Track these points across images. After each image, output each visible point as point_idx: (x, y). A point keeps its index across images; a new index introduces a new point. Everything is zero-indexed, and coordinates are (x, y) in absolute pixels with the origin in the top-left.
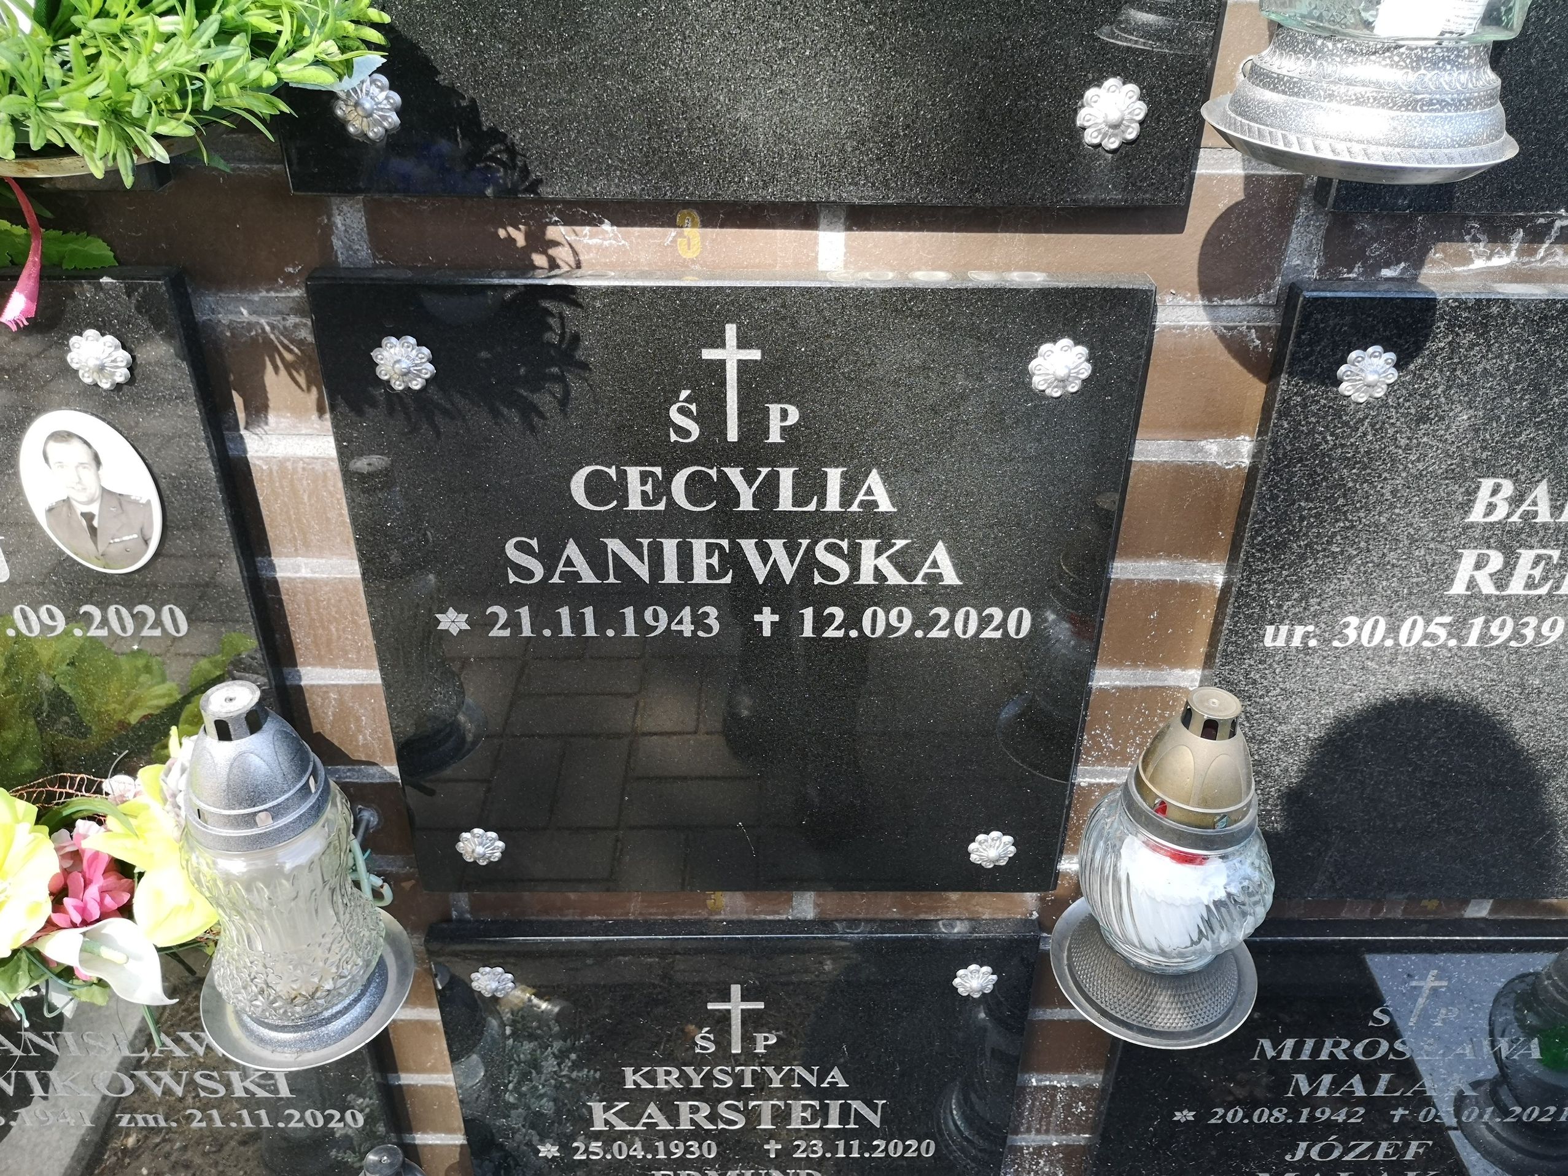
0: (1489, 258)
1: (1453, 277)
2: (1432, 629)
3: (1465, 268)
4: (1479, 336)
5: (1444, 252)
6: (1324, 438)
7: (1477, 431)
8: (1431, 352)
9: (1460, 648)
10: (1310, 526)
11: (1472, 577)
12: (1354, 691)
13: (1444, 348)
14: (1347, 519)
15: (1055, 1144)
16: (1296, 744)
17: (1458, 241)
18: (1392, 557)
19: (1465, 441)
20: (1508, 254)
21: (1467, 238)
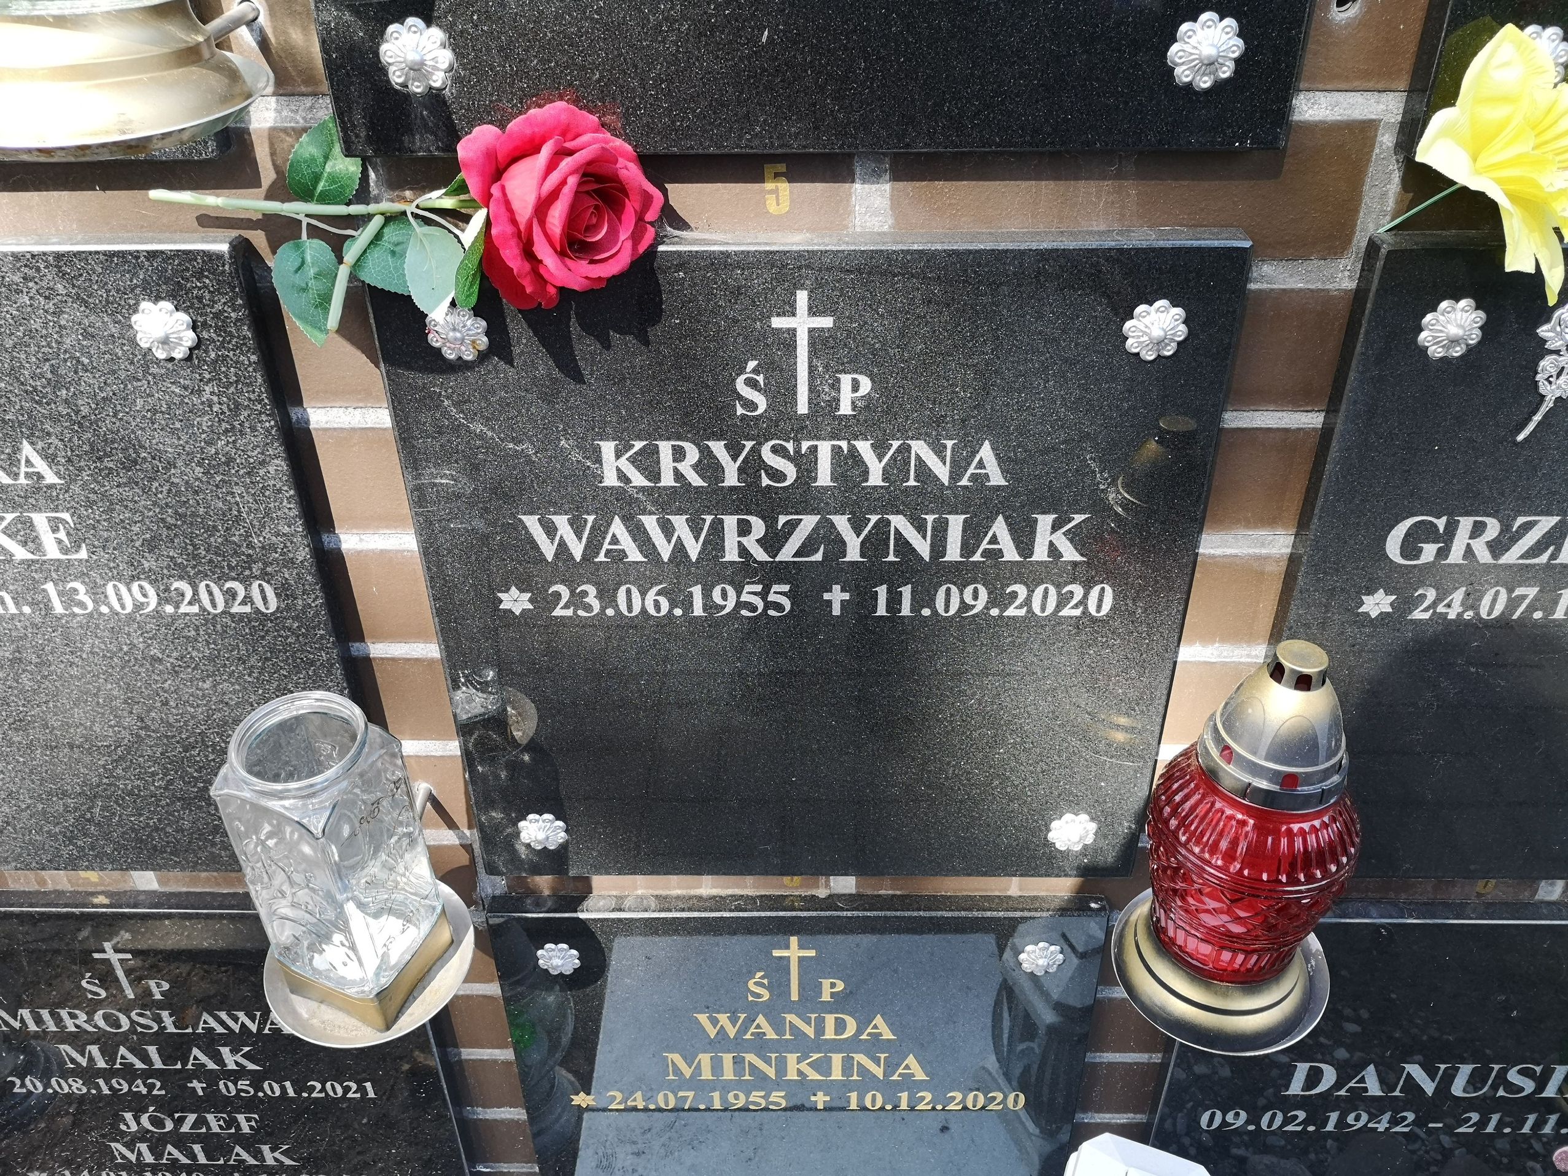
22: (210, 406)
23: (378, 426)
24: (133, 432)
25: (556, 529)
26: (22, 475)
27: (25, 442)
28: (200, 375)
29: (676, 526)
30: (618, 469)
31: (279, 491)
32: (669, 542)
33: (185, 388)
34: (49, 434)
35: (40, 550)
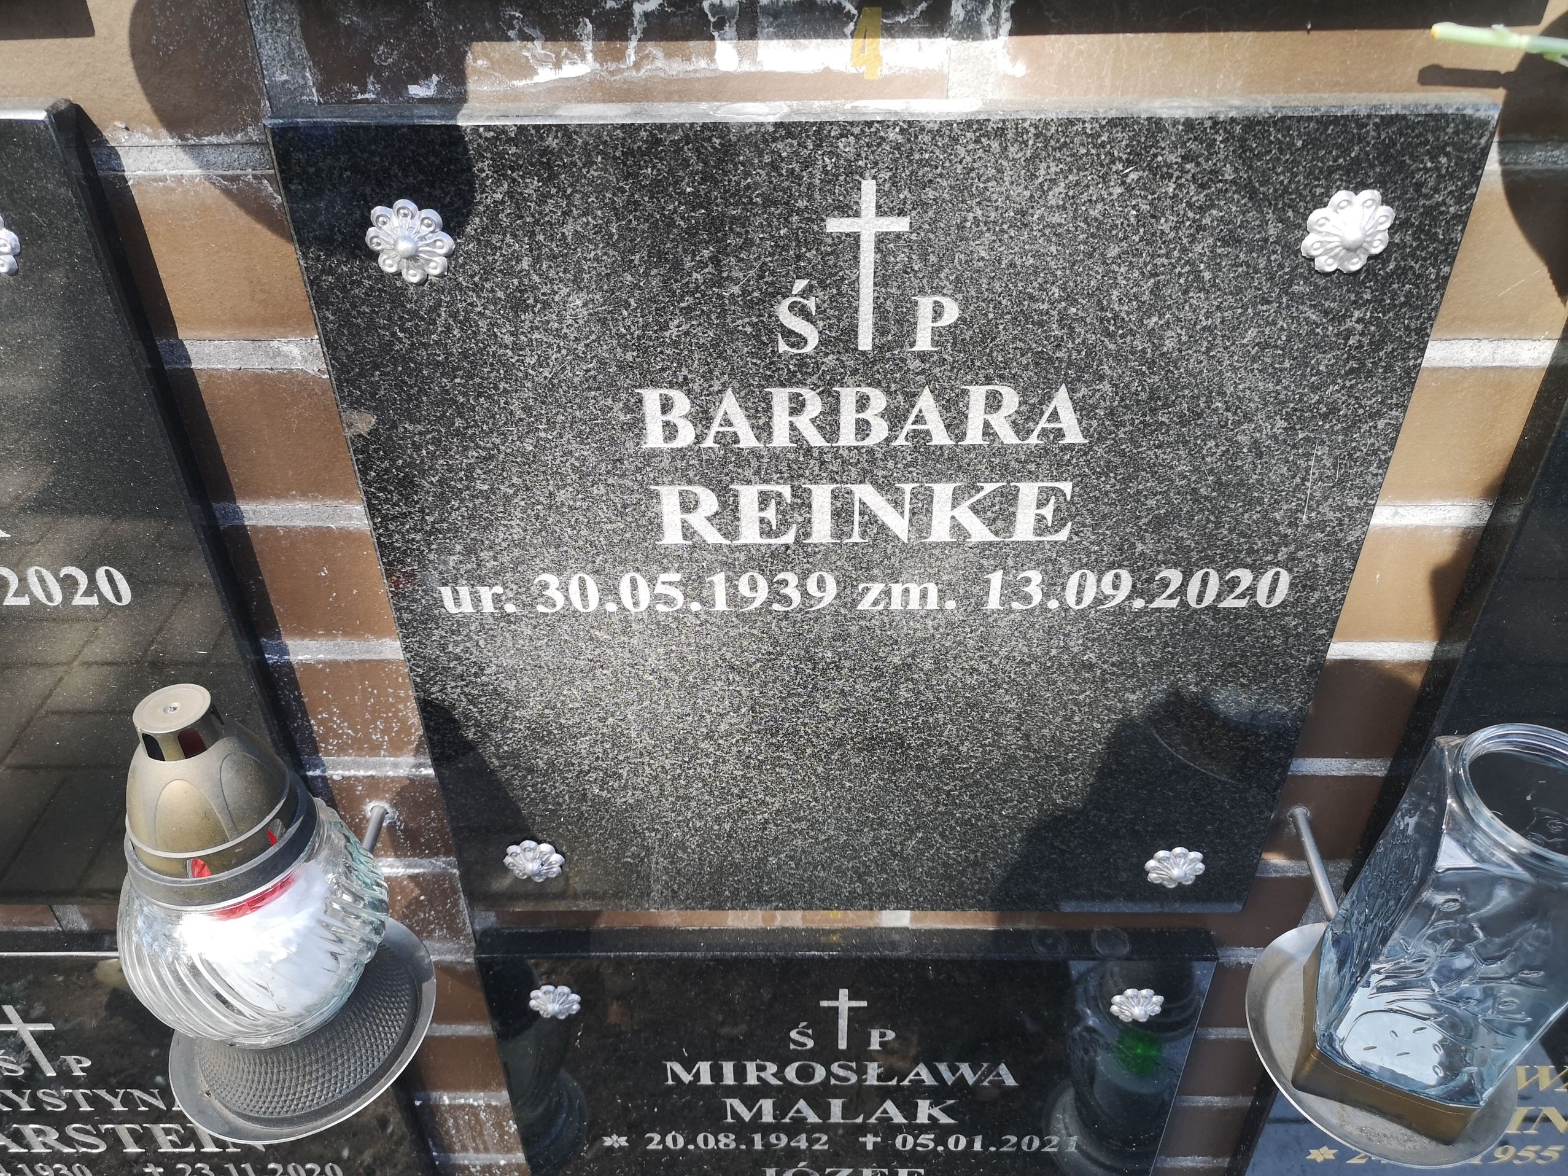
0: (558, 65)
1: (516, 96)
2: (660, 589)
3: (529, 82)
4: (546, 182)
5: (486, 56)
6: (394, 334)
7: (603, 322)
8: (487, 207)
9: (708, 613)
10: (432, 456)
11: (684, 521)
12: (593, 669)
13: (503, 202)
14: (478, 446)
16: (550, 733)
17: (500, 39)
18: (562, 496)
19: (593, 337)
20: (583, 58)
21: (511, 33)
22: (1347, 339)
23: (1507, 364)
24: (1220, 373)
26: (1036, 433)
27: (1063, 389)
28: (1357, 294)
31: (1374, 452)
33: (1326, 313)
34: (1101, 378)
35: (1009, 529)
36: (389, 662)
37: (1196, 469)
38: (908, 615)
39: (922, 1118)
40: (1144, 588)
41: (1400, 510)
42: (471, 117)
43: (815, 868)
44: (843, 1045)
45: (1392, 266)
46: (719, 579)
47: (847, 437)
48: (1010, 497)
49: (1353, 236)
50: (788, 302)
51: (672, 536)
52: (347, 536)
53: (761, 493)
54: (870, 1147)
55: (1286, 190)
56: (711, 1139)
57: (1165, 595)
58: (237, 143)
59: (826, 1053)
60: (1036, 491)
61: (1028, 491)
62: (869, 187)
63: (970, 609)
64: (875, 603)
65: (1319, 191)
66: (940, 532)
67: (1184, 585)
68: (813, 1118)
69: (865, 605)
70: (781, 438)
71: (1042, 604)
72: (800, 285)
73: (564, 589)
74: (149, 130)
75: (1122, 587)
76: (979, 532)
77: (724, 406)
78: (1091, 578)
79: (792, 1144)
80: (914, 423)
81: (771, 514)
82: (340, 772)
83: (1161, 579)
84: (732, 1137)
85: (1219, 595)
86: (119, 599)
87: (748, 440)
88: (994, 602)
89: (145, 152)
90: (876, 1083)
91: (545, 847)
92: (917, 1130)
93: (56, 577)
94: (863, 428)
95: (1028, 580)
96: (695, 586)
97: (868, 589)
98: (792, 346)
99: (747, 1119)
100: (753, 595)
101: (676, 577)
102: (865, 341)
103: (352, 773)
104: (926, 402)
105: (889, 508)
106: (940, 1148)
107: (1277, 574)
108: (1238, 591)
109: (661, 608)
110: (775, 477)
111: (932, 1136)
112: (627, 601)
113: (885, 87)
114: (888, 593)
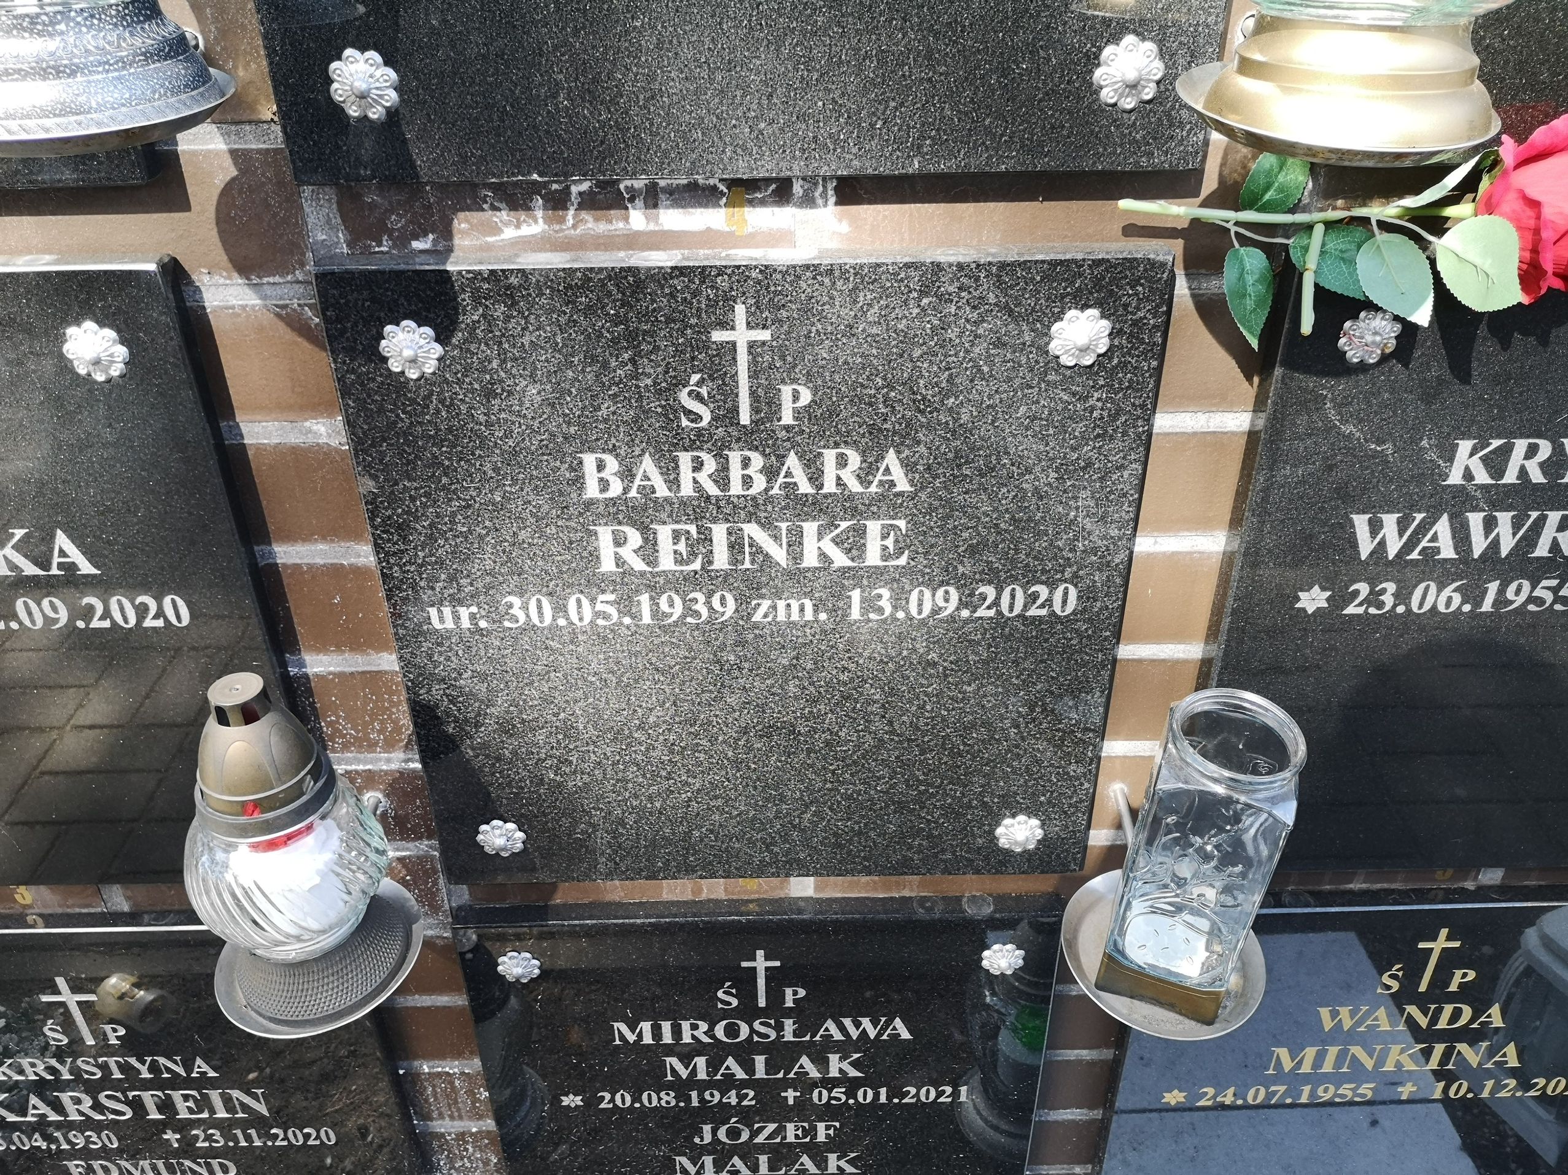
0: (518, 227)
1: (489, 247)
2: (599, 607)
3: (497, 238)
4: (510, 307)
5: (467, 221)
6: (398, 416)
7: (553, 405)
8: (468, 325)
9: (637, 626)
10: (424, 506)
11: (616, 553)
12: (548, 672)
13: (479, 322)
14: (459, 498)
15: (474, 1130)
16: (514, 726)
17: (477, 210)
18: (523, 535)
19: (545, 416)
20: (536, 221)
21: (485, 206)
22: (1091, 412)
23: (1219, 430)
24: (1004, 438)
25: (1381, 527)
26: (875, 483)
27: (891, 451)
28: (1094, 381)
29: (1500, 522)
30: (1467, 468)
31: (1125, 495)
32: (1486, 537)
33: (1074, 394)
34: (919, 443)
35: (861, 556)
36: (386, 672)
37: (995, 509)
38: (791, 625)
39: (834, 1073)
40: (969, 601)
41: (1158, 539)
42: (456, 263)
43: (731, 839)
44: (762, 1003)
45: (1116, 361)
46: (644, 599)
47: (736, 488)
48: (861, 532)
49: (1082, 341)
50: (687, 390)
51: (608, 565)
52: (358, 572)
53: (674, 531)
54: (791, 1102)
55: (1033, 310)
56: (654, 1096)
57: (984, 606)
58: (288, 282)
59: (748, 1011)
60: (879, 527)
61: (874, 528)
62: (740, 310)
63: (838, 619)
64: (765, 616)
65: (1056, 310)
66: (810, 560)
67: (998, 598)
68: (741, 1074)
69: (757, 617)
70: (687, 489)
71: (892, 615)
72: (695, 378)
73: (525, 608)
74: (225, 274)
75: (951, 600)
76: (840, 559)
77: (644, 465)
78: (927, 593)
79: (724, 1100)
80: (785, 477)
81: (682, 547)
82: (343, 767)
83: (980, 594)
84: (672, 1094)
85: (1025, 606)
86: (179, 621)
87: (662, 491)
88: (855, 613)
89: (221, 289)
90: (792, 1039)
91: (511, 826)
92: (829, 1083)
93: (133, 604)
94: (747, 481)
95: (880, 596)
96: (626, 605)
97: (759, 605)
98: (692, 421)
99: (684, 1077)
100: (671, 611)
101: (611, 597)
102: (745, 418)
103: (353, 767)
104: (792, 461)
105: (771, 541)
106: (851, 1101)
107: (1066, 588)
108: (1039, 602)
109: (601, 622)
110: (684, 518)
111: (843, 1090)
112: (574, 617)
113: (750, 240)
114: (774, 607)
